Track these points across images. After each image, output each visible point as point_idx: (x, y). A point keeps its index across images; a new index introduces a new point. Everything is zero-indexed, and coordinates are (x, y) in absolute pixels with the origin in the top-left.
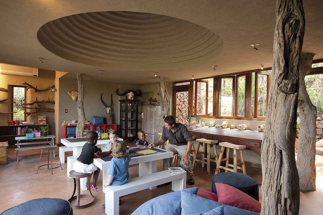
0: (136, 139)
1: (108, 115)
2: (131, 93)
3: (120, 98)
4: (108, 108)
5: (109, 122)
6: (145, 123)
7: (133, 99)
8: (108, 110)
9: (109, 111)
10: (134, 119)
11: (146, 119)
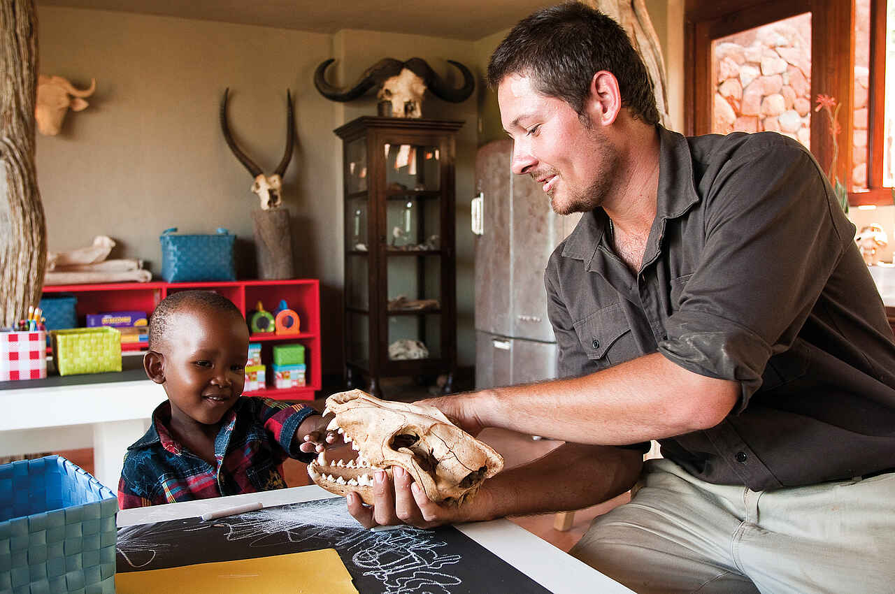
0: (447, 374)
1: (266, 222)
2: (408, 76)
3: (341, 114)
4: (261, 180)
5: (274, 270)
6: (491, 266)
7: (417, 114)
8: (264, 187)
9: (273, 198)
10: (433, 248)
11: (502, 239)
